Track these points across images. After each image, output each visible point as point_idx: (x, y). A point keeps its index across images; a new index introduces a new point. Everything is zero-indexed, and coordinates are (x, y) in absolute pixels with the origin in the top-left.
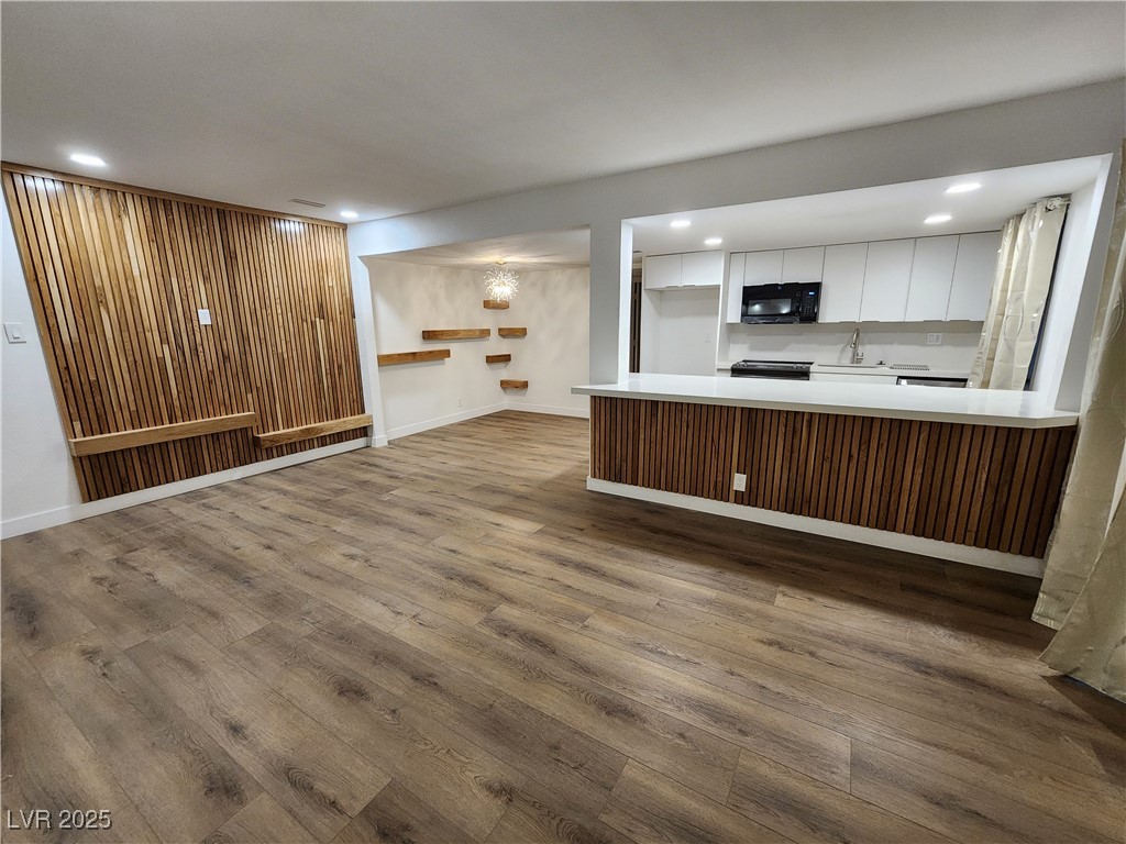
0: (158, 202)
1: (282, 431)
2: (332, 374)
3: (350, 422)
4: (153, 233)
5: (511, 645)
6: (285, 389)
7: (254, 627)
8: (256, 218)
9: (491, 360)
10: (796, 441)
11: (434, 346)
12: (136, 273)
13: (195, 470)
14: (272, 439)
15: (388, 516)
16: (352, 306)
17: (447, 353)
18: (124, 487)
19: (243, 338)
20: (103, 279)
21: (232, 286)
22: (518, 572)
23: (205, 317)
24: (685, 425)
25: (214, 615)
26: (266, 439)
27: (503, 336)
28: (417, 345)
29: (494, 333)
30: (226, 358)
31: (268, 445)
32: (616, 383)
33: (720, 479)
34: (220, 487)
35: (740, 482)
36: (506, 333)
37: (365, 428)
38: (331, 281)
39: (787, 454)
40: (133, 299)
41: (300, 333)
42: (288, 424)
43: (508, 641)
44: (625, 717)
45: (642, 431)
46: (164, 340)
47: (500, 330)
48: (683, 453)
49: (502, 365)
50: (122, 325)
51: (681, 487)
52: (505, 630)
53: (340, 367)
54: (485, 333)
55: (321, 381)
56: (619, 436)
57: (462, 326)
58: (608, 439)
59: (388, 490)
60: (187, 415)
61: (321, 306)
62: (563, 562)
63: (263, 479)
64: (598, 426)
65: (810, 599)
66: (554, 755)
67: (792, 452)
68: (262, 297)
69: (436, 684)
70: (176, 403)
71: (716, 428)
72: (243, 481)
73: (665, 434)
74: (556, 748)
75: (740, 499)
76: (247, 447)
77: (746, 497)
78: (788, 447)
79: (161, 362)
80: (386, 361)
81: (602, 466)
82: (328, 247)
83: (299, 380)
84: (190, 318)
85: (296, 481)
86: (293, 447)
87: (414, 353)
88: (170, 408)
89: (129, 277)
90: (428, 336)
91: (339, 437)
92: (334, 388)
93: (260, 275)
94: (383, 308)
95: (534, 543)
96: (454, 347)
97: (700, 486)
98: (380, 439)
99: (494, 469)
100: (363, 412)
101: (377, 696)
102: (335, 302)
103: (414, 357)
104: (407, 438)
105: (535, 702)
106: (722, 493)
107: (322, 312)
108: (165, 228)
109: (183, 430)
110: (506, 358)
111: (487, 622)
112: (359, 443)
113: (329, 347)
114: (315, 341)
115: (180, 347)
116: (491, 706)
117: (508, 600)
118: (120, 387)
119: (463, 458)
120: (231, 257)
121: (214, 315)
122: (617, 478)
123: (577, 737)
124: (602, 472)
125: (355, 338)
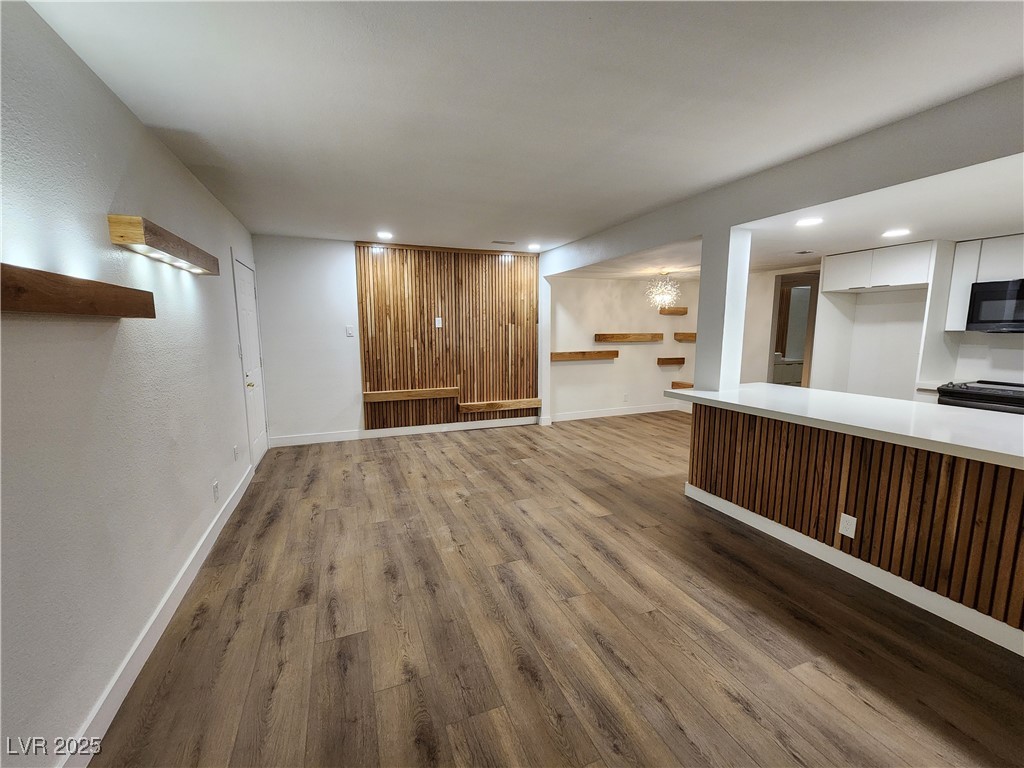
0: (423, 252)
1: (476, 403)
2: (515, 364)
3: (524, 403)
4: (418, 273)
5: (500, 590)
6: (481, 373)
7: (382, 519)
8: (476, 256)
9: (662, 362)
10: (930, 488)
11: (605, 347)
12: (406, 296)
13: (421, 422)
14: (467, 408)
15: (504, 475)
16: (537, 314)
17: (615, 354)
18: (384, 425)
19: (460, 337)
20: (390, 301)
21: (457, 302)
22: (555, 542)
23: (439, 323)
24: (784, 444)
25: (371, 506)
26: (463, 407)
27: (680, 341)
28: (588, 346)
29: (668, 338)
30: (448, 350)
31: (464, 411)
32: (717, 391)
33: (823, 515)
34: (432, 435)
35: (847, 525)
36: (681, 338)
37: (537, 409)
38: (523, 296)
39: (916, 503)
40: (403, 311)
41: (496, 333)
42: (481, 398)
43: (501, 587)
44: (530, 678)
45: (739, 443)
46: (415, 337)
47: (675, 334)
48: (780, 478)
49: (675, 367)
50: (396, 328)
51: (777, 514)
52: (506, 577)
53: (522, 360)
54: (656, 338)
55: (507, 370)
56: (716, 445)
57: (634, 329)
58: (705, 447)
59: (521, 456)
60: (421, 385)
61: (513, 315)
62: (598, 546)
63: (457, 434)
64: (697, 432)
65: (851, 687)
66: (458, 672)
67: (923, 502)
68: (475, 309)
69: (434, 591)
70: (417, 377)
71: (821, 453)
72: (446, 434)
73: (763, 450)
74: (463, 668)
75: (847, 545)
76: (453, 411)
77: (855, 546)
78: (918, 493)
79: (412, 350)
80: (557, 357)
81: (699, 473)
82: (525, 272)
83: (492, 368)
84: (431, 323)
85: (474, 439)
86: (482, 415)
87: (584, 353)
88: (413, 379)
89: (403, 299)
90: (600, 338)
91: (516, 413)
92: (516, 377)
93: (476, 293)
94: (562, 315)
95: (590, 525)
96: (624, 350)
97: (798, 518)
98: (545, 419)
99: (615, 458)
100: (536, 396)
101: (400, 583)
102: (524, 312)
103: (583, 356)
104: (568, 423)
105: (478, 632)
106: (825, 532)
107: (513, 319)
108: (424, 268)
109: (419, 394)
110: (680, 361)
111: (499, 568)
112: (530, 420)
113: (516, 345)
114: (507, 340)
115: (423, 342)
116: (452, 621)
117: (529, 558)
118: (390, 366)
119: (598, 444)
120: (459, 282)
121: (444, 322)
122: (711, 488)
123: (483, 670)
124: (699, 480)
125: (537, 338)
